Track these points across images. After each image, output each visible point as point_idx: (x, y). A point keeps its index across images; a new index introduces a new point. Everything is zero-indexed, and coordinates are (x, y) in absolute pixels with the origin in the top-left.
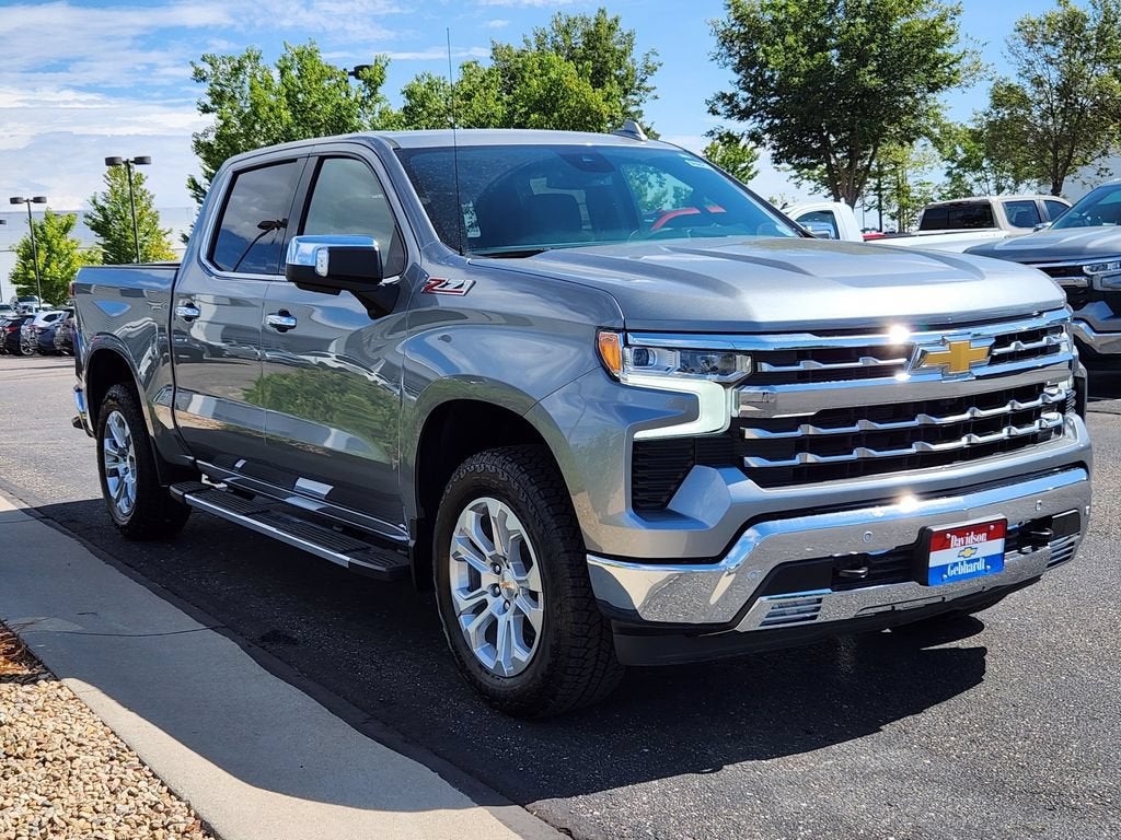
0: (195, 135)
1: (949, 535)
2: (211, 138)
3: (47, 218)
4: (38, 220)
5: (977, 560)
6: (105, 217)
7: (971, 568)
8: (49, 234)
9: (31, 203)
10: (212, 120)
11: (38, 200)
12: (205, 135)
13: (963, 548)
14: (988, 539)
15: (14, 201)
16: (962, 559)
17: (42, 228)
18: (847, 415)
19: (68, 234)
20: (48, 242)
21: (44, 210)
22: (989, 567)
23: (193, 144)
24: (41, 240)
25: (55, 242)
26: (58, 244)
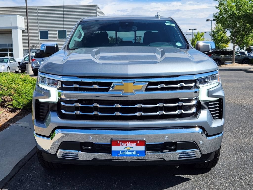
0: (214, 14)
1: (119, 142)
2: (217, 15)
3: (198, 33)
4: (196, 34)
5: (133, 151)
6: (214, 33)
7: (131, 153)
8: (198, 37)
9: (193, 30)
10: (218, 11)
11: (195, 29)
12: (216, 14)
13: (126, 147)
14: (137, 145)
15: (190, 30)
16: (126, 150)
17: (196, 36)
18: (91, 102)
19: (202, 37)
20: (197, 39)
21: (197, 31)
22: (138, 154)
23: (213, 16)
24: (196, 38)
25: (199, 39)
26: (200, 39)
